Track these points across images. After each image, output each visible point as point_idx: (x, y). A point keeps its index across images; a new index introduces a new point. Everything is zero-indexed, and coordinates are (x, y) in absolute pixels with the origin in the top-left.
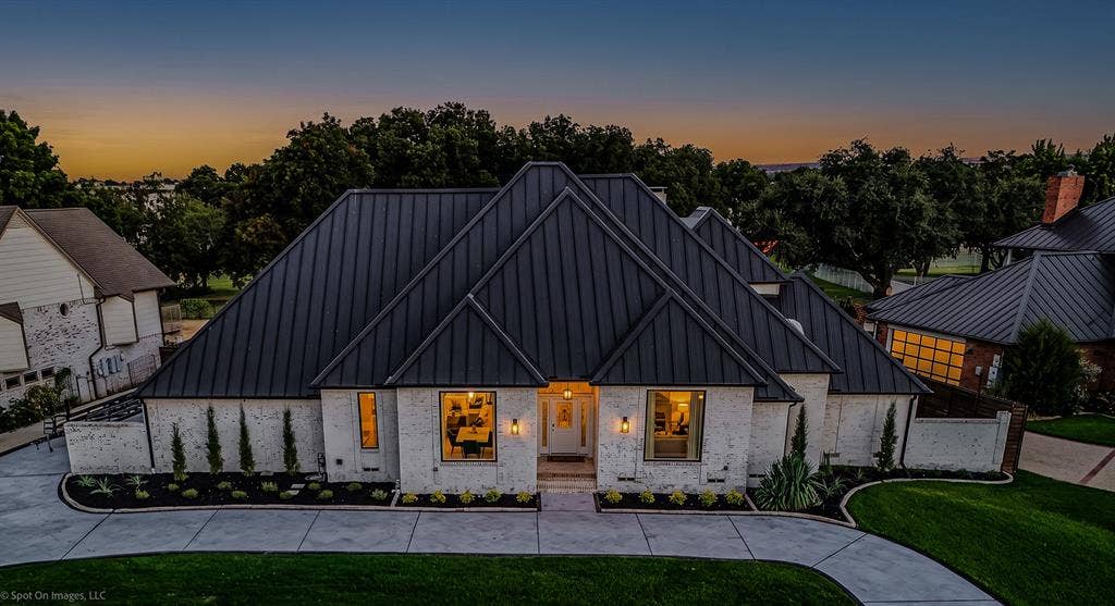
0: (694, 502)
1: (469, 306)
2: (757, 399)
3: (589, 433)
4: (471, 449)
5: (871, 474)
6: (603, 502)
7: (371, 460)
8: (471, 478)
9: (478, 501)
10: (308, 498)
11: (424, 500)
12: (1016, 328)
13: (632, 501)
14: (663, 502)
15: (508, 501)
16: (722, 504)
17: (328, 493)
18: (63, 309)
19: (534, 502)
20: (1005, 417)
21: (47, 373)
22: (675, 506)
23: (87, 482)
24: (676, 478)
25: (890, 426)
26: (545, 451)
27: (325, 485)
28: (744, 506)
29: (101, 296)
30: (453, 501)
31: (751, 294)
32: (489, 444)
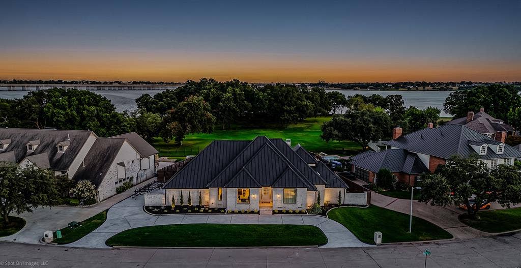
0: (294, 212)
1: (244, 170)
2: (308, 190)
3: (271, 197)
4: (244, 200)
5: (336, 205)
6: (274, 212)
7: (220, 203)
8: (244, 207)
9: (245, 212)
10: (205, 212)
11: (233, 212)
12: (379, 169)
13: (280, 212)
14: (287, 212)
15: (252, 212)
16: (300, 213)
17: (210, 211)
18: (133, 162)
19: (258, 213)
20: (366, 193)
21: (128, 178)
22: (290, 213)
23: (150, 208)
24: (291, 207)
25: (340, 195)
26: (262, 201)
27: (209, 209)
28: (306, 213)
29: (142, 157)
30: (240, 212)
31: (308, 166)
32: (248, 199)
